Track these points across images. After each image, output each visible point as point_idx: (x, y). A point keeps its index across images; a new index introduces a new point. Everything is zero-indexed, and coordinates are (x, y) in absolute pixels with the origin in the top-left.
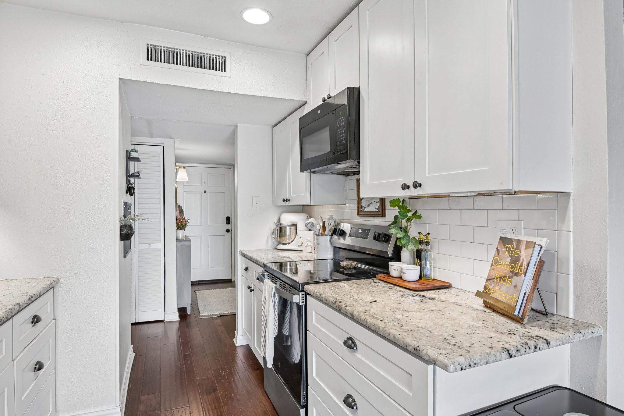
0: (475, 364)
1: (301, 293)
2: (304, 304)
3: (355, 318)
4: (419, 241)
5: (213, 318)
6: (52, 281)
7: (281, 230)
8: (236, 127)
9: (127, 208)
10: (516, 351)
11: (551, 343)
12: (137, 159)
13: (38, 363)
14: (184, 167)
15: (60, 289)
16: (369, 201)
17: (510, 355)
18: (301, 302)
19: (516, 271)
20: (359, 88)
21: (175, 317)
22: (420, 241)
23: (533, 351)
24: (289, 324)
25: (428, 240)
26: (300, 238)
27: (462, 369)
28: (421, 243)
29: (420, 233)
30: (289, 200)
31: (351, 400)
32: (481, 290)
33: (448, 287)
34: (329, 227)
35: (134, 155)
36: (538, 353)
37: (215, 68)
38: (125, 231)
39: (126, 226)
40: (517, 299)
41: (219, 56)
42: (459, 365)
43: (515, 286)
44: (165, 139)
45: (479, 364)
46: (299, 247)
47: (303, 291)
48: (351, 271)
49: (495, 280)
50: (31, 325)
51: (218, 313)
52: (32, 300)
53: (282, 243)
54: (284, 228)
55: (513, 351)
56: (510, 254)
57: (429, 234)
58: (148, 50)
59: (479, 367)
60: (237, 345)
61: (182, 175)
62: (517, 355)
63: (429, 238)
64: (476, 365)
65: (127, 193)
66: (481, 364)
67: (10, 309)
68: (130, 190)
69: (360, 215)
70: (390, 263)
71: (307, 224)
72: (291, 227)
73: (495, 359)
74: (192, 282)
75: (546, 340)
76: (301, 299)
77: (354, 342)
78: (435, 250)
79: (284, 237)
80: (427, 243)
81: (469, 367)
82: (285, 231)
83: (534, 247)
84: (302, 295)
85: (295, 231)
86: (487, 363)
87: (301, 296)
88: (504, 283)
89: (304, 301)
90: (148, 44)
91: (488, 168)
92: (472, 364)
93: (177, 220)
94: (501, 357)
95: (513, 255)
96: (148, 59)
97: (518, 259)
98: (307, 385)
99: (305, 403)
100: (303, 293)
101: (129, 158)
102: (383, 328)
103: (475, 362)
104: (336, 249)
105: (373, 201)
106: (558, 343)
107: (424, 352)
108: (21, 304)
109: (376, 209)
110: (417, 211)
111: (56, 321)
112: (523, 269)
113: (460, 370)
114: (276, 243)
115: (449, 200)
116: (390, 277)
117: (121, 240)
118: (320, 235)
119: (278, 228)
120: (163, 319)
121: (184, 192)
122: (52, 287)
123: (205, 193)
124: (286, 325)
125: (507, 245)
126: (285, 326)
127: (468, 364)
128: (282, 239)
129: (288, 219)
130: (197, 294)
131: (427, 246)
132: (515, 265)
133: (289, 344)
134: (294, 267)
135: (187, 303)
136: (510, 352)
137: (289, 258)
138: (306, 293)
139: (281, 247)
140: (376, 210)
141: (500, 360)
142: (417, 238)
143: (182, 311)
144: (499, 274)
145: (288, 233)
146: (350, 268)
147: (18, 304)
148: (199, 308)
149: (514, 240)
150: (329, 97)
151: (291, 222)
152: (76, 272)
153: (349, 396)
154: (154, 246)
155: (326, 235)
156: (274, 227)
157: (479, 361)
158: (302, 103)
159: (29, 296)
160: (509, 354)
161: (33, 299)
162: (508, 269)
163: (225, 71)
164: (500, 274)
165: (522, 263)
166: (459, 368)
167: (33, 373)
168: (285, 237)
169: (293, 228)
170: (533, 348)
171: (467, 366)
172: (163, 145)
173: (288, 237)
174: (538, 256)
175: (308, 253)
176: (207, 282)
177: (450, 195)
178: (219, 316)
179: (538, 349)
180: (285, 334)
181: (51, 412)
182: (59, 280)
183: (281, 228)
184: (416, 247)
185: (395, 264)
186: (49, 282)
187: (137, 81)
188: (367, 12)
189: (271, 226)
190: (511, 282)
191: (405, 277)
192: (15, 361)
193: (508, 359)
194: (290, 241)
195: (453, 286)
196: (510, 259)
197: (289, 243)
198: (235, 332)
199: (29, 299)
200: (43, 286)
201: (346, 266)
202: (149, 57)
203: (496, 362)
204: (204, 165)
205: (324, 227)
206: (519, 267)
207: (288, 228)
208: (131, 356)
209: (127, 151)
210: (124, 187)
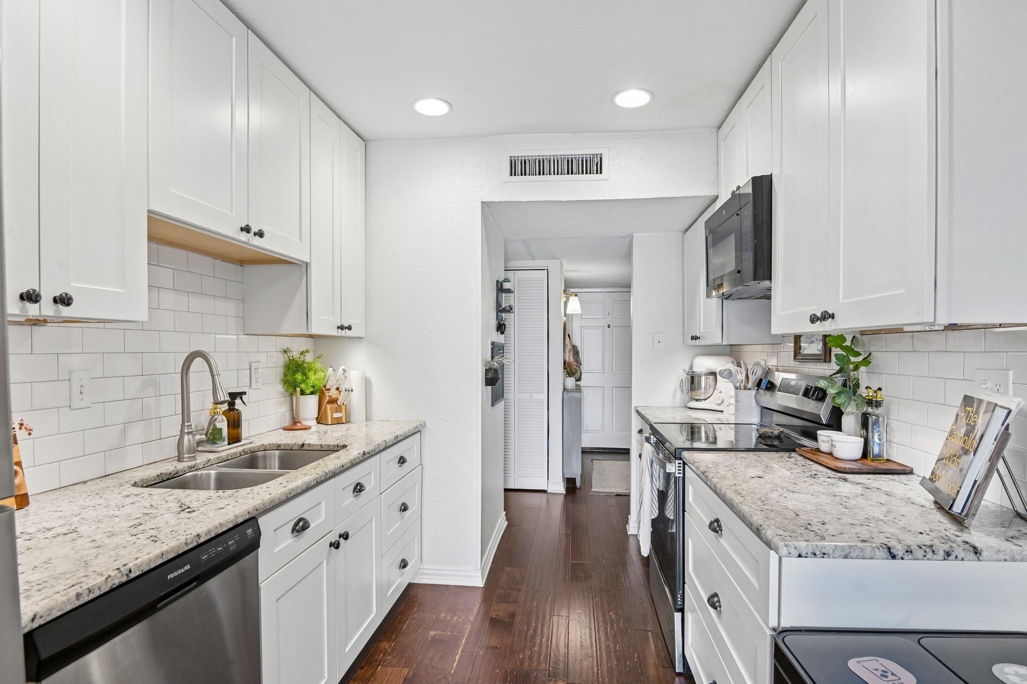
0: (824, 554)
1: (677, 462)
2: (681, 475)
3: (717, 491)
4: (867, 400)
5: (608, 496)
6: (418, 424)
7: (693, 380)
8: (631, 238)
9: (497, 349)
10: (905, 551)
11: (985, 554)
12: (509, 291)
13: (403, 504)
14: (576, 295)
15: (427, 434)
16: (810, 338)
17: (892, 555)
18: (677, 473)
19: (967, 447)
20: (771, 175)
21: (559, 488)
22: (869, 400)
23: (941, 558)
24: (673, 503)
25: (878, 400)
26: (721, 392)
27: (800, 556)
28: (870, 403)
29: (869, 387)
30: (699, 338)
31: (716, 599)
32: (928, 476)
33: (904, 472)
34: (754, 377)
35: (507, 286)
36: (950, 564)
37: (588, 172)
38: (490, 375)
39: (491, 369)
40: (959, 489)
41: (593, 155)
42: (796, 550)
43: (961, 470)
44: (550, 261)
45: (831, 555)
46: (718, 406)
47: (681, 459)
48: (772, 442)
49: (944, 461)
50: (397, 465)
51: (615, 491)
52: (397, 441)
53: (694, 399)
54: (698, 377)
55: (898, 550)
56: (967, 422)
57: (880, 389)
58: (511, 162)
59: (831, 560)
60: (629, 533)
61: (574, 306)
62: (906, 557)
63: (880, 396)
64: (825, 556)
65: (498, 331)
66: (835, 556)
67: (378, 444)
68: (501, 328)
69: (797, 359)
70: (819, 432)
71: (722, 372)
72: (708, 377)
73: (861, 554)
74: (583, 448)
75: (975, 548)
76: (677, 468)
77: (719, 526)
78: (893, 416)
79: (697, 390)
80: (878, 404)
81: (813, 556)
82: (700, 382)
83: (993, 411)
84: (679, 464)
85: (714, 382)
86: (846, 557)
87: (677, 465)
88: (951, 465)
89: (681, 472)
90: (511, 157)
91: (904, 291)
92: (818, 553)
93: (564, 364)
94: (874, 554)
95: (970, 423)
96: (511, 175)
97: (973, 427)
98: (684, 583)
99: (681, 605)
100: (681, 461)
101: (500, 289)
102: (737, 504)
103: (824, 551)
104: (765, 410)
105: (814, 339)
106: (1002, 557)
107: (764, 531)
108: (387, 441)
109: (818, 350)
110: (870, 353)
111: (422, 467)
112: (975, 443)
113: (798, 556)
114: (687, 399)
115: (912, 337)
116: (819, 452)
117: (487, 384)
118: (741, 389)
119: (689, 377)
120: (546, 489)
121: (581, 327)
122: (417, 431)
123: (609, 327)
124: (669, 504)
125: (967, 408)
126: (668, 507)
127: (811, 551)
128: (694, 393)
129: (704, 364)
130: (594, 464)
131: (877, 408)
132: (968, 438)
133: (674, 530)
134: (711, 435)
135: (576, 472)
136: (892, 551)
137: (704, 420)
138: (684, 462)
139: (694, 404)
140: (819, 353)
141: (871, 558)
142: (864, 395)
143: (570, 484)
144: (950, 451)
145: (703, 385)
146: (770, 437)
147: (385, 441)
148: (592, 482)
149: (975, 401)
150: (739, 187)
151: (708, 370)
152: (441, 417)
153: (716, 595)
154: (536, 396)
155: (750, 389)
156: (684, 376)
157: (831, 552)
158: (712, 198)
159: (395, 435)
160: (890, 553)
161: (399, 439)
162: (960, 444)
163: (601, 173)
164: (952, 451)
165: (976, 435)
166: (796, 553)
167: (399, 513)
168: (699, 391)
169: (711, 377)
170: (942, 553)
171: (809, 554)
172: (546, 268)
173: (703, 390)
174: (1003, 425)
175: (729, 415)
176: (614, 451)
177: (903, 328)
178: (616, 495)
179: (952, 557)
180: (668, 516)
181: (415, 559)
182: (425, 424)
183: (692, 378)
184: (861, 409)
185: (828, 433)
186: (415, 426)
187: (500, 202)
188: (780, 63)
189: (679, 374)
190: (958, 464)
191: (838, 453)
192: (382, 495)
193: (887, 559)
194: (706, 397)
195: (915, 471)
196: (965, 429)
197: (705, 400)
198: (629, 516)
199: (395, 438)
200: (409, 428)
201: (764, 434)
202: (513, 173)
203: (863, 558)
204: (608, 290)
205: (747, 377)
206: (971, 441)
207: (703, 378)
208: (501, 524)
209: (497, 282)
210: (493, 323)
